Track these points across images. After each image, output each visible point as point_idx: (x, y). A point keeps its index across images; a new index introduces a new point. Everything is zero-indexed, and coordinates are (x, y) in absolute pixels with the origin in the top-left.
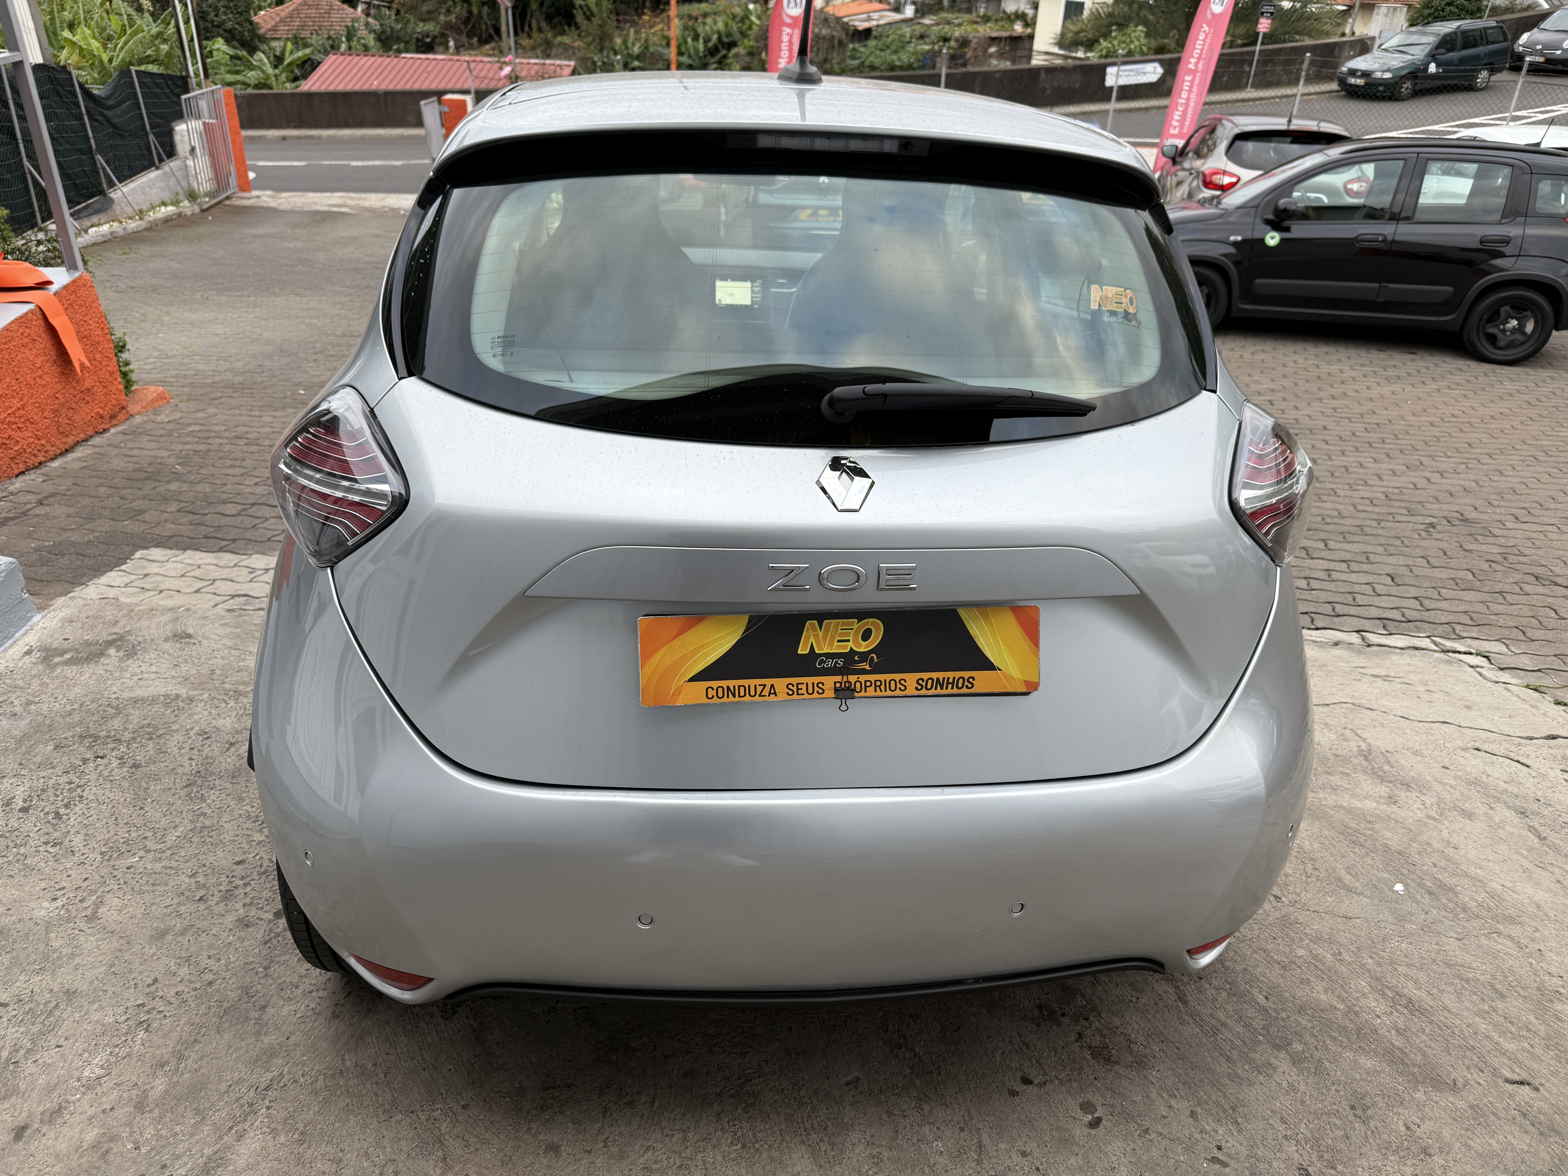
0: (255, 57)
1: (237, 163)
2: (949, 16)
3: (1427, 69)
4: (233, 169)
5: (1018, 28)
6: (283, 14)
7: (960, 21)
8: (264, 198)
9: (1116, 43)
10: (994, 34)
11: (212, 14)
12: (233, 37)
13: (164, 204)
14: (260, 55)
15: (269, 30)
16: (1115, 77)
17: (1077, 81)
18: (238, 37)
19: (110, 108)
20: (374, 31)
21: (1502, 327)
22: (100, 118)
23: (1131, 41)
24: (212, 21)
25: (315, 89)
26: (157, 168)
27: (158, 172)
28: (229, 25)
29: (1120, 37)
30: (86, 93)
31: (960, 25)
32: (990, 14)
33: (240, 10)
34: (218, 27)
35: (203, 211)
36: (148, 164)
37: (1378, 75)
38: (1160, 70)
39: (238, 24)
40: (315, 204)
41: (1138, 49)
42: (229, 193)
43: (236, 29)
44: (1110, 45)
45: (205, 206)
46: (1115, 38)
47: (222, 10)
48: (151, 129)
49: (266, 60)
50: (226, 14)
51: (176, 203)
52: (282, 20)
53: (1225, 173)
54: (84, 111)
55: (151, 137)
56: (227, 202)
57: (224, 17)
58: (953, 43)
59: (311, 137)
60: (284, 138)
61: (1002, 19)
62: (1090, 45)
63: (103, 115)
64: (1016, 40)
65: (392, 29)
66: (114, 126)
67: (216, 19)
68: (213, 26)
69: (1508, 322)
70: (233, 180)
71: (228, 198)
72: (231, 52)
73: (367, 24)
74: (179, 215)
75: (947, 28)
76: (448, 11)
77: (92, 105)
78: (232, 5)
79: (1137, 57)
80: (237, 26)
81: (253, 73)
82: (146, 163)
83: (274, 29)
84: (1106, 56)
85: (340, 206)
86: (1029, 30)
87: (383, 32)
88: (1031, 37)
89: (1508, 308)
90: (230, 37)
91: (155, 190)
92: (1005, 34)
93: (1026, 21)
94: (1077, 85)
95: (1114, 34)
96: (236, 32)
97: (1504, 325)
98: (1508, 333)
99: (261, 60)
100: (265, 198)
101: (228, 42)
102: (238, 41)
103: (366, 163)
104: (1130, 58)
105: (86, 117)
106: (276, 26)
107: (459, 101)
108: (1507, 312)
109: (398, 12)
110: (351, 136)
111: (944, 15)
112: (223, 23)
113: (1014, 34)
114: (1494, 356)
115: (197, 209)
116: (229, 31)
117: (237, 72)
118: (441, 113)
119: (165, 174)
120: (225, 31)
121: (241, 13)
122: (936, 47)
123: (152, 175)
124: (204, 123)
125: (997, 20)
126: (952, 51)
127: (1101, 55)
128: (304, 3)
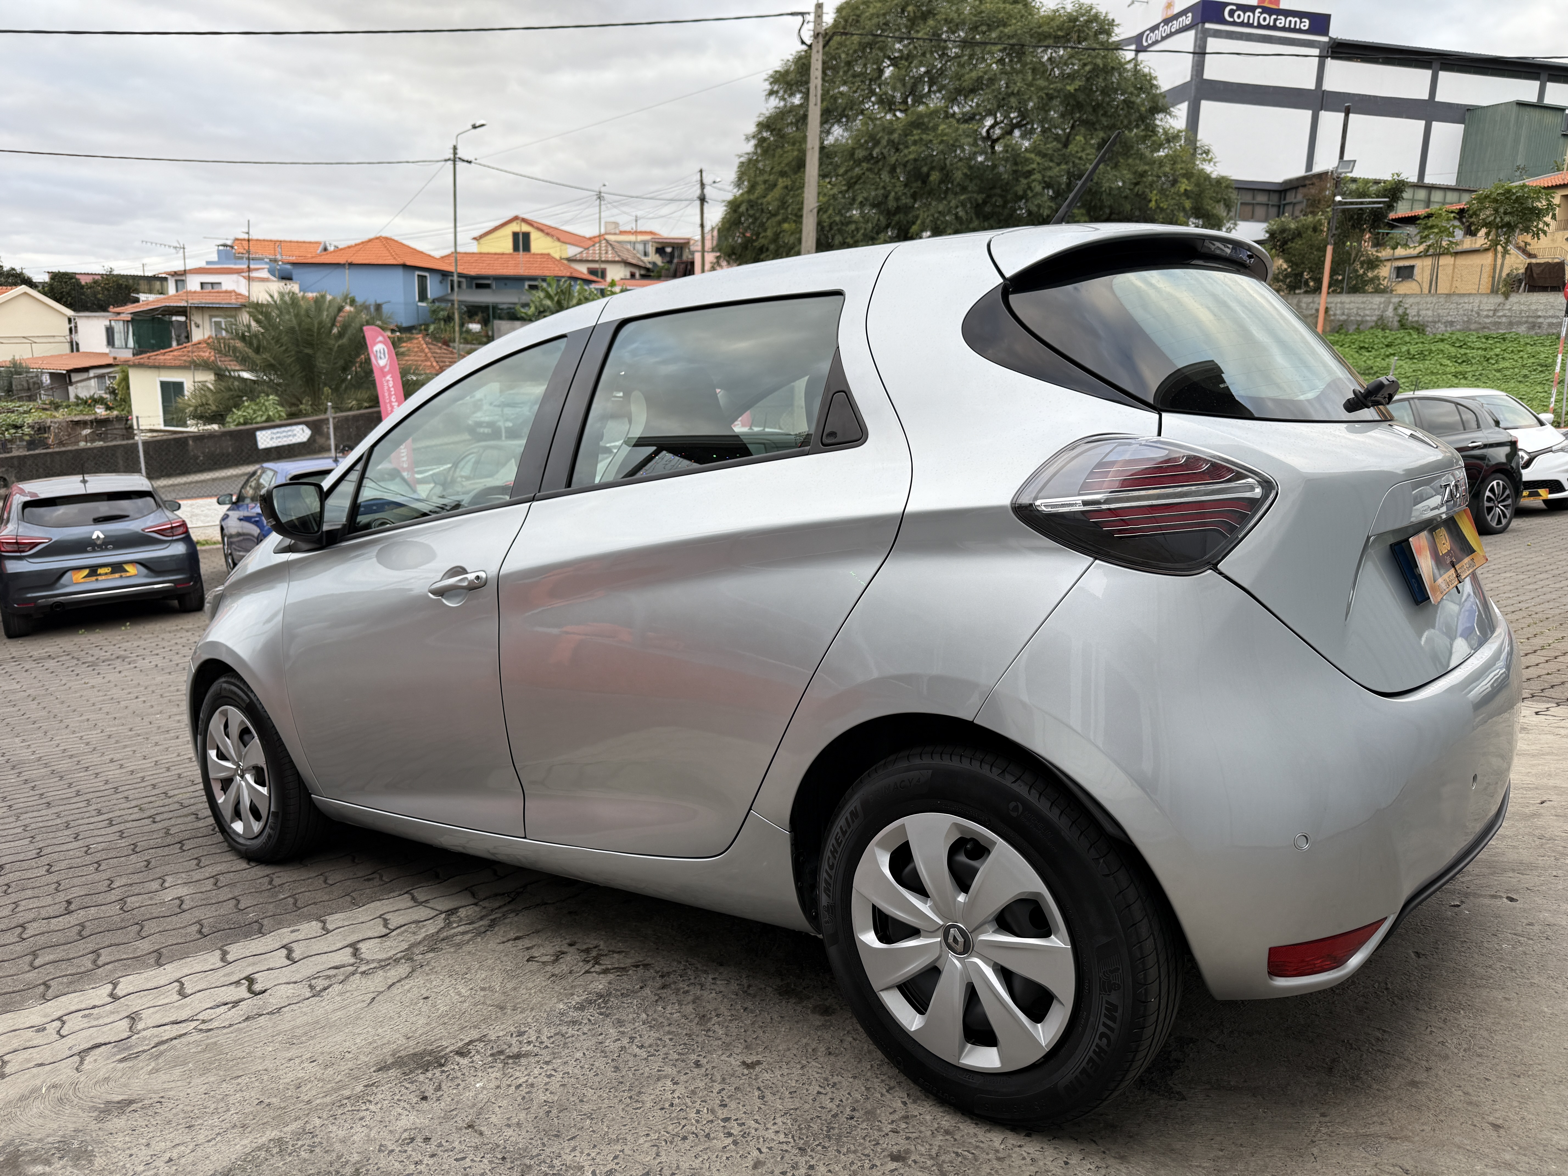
5: (103, 412)
9: (250, 411)
10: (76, 419)
17: (228, 446)
23: (267, 410)
29: (252, 406)
32: (59, 400)
38: (307, 431)
41: (277, 415)
44: (245, 414)
46: (248, 407)
61: (76, 404)
64: (105, 422)
75: (13, 416)
79: (278, 421)
84: (248, 423)
86: (115, 413)
88: (126, 419)
92: (87, 418)
93: (106, 404)
94: (230, 450)
95: (246, 404)
104: (271, 423)
113: (99, 417)
125: (70, 406)
126: (27, 438)
127: (239, 424)
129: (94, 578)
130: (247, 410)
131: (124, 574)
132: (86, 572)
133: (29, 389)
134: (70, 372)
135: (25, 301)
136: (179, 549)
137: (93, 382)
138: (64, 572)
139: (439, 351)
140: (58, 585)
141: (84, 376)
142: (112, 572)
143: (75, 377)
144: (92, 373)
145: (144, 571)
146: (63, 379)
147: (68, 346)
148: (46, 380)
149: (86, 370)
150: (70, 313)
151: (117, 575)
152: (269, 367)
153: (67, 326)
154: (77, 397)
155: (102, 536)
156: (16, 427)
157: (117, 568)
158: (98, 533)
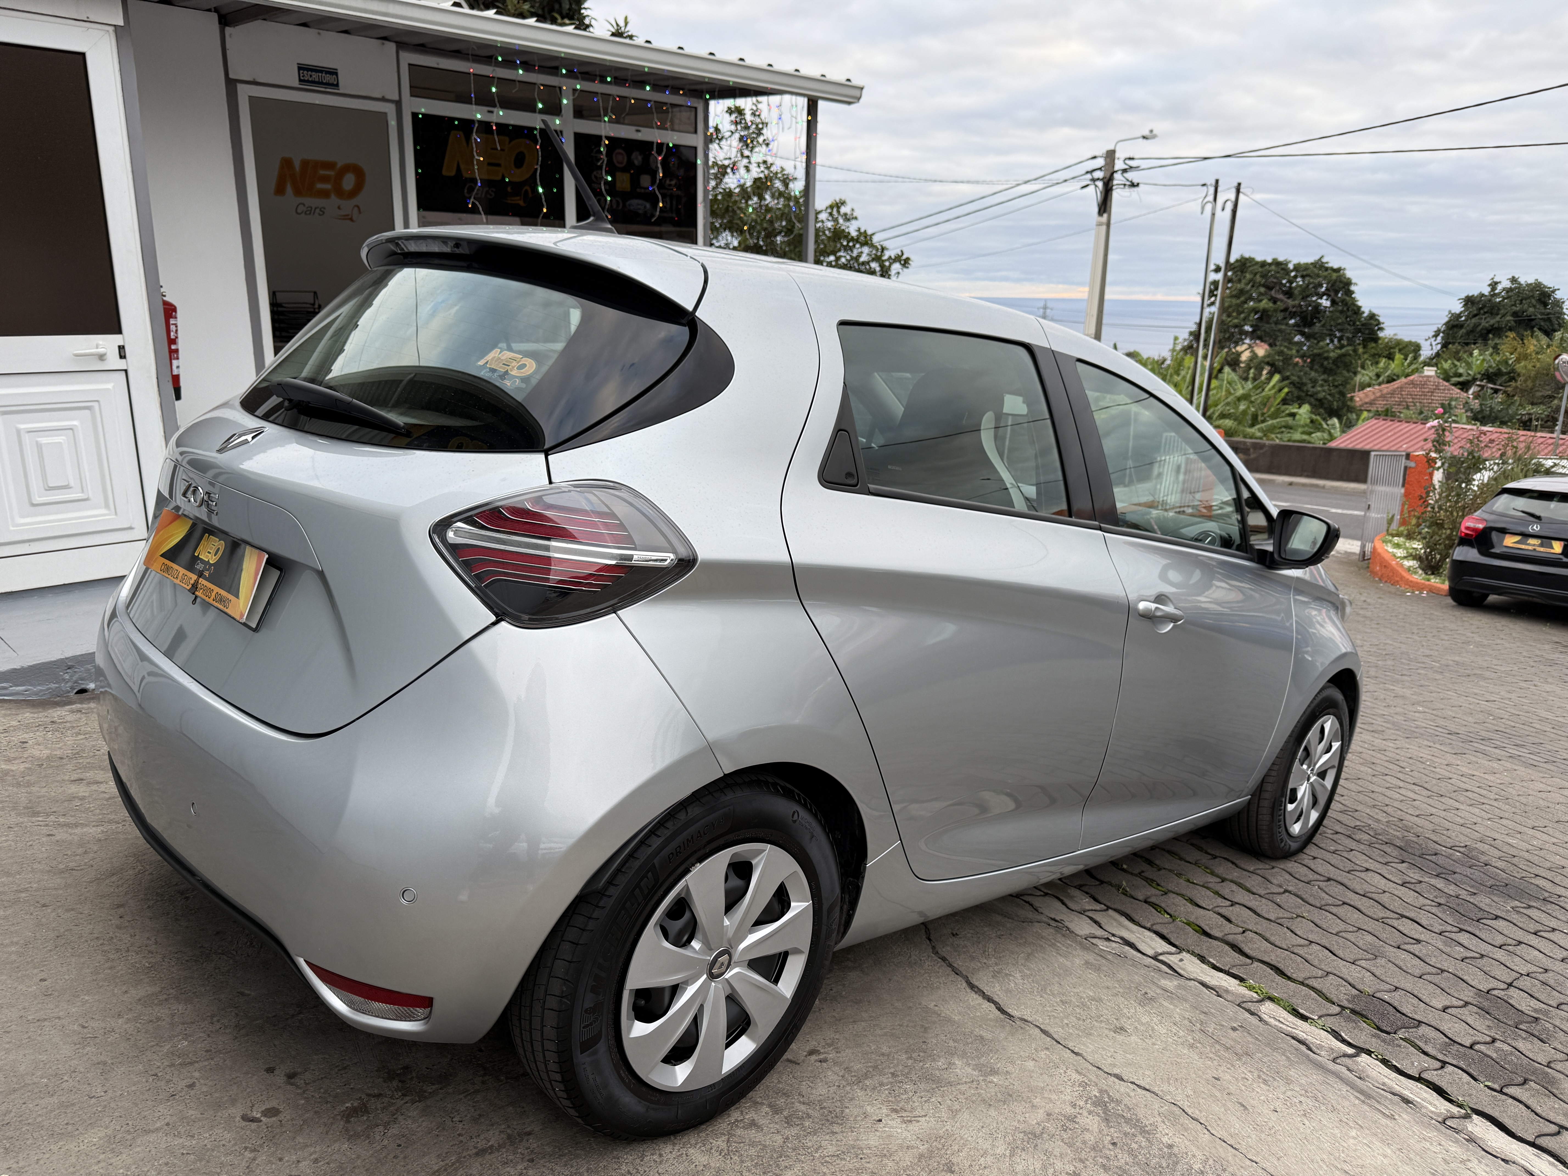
0: (1329, 422)
6: (1386, 391)
11: (1310, 386)
12: (1321, 405)
15: (1366, 403)
18: (1326, 406)
20: (1472, 410)
24: (1308, 391)
25: (1343, 445)
28: (1321, 395)
33: (1336, 384)
34: (1311, 396)
39: (1330, 395)
43: (1326, 399)
47: (1320, 382)
49: (1339, 425)
50: (1322, 386)
52: (1383, 395)
57: (1319, 389)
59: (1317, 486)
60: (1291, 484)
65: (1494, 410)
67: (1312, 390)
68: (1307, 395)
72: (1312, 416)
73: (1468, 404)
78: (1331, 379)
80: (1328, 397)
81: (1319, 434)
83: (1370, 403)
87: (1482, 411)
90: (1317, 406)
96: (1325, 401)
99: (1333, 425)
101: (1313, 409)
102: (1325, 409)
103: (1345, 512)
106: (1374, 400)
109: (1508, 394)
110: (1354, 489)
112: (1317, 393)
116: (1320, 400)
117: (1310, 434)
120: (1316, 399)
121: (1338, 387)
128: (1412, 383)
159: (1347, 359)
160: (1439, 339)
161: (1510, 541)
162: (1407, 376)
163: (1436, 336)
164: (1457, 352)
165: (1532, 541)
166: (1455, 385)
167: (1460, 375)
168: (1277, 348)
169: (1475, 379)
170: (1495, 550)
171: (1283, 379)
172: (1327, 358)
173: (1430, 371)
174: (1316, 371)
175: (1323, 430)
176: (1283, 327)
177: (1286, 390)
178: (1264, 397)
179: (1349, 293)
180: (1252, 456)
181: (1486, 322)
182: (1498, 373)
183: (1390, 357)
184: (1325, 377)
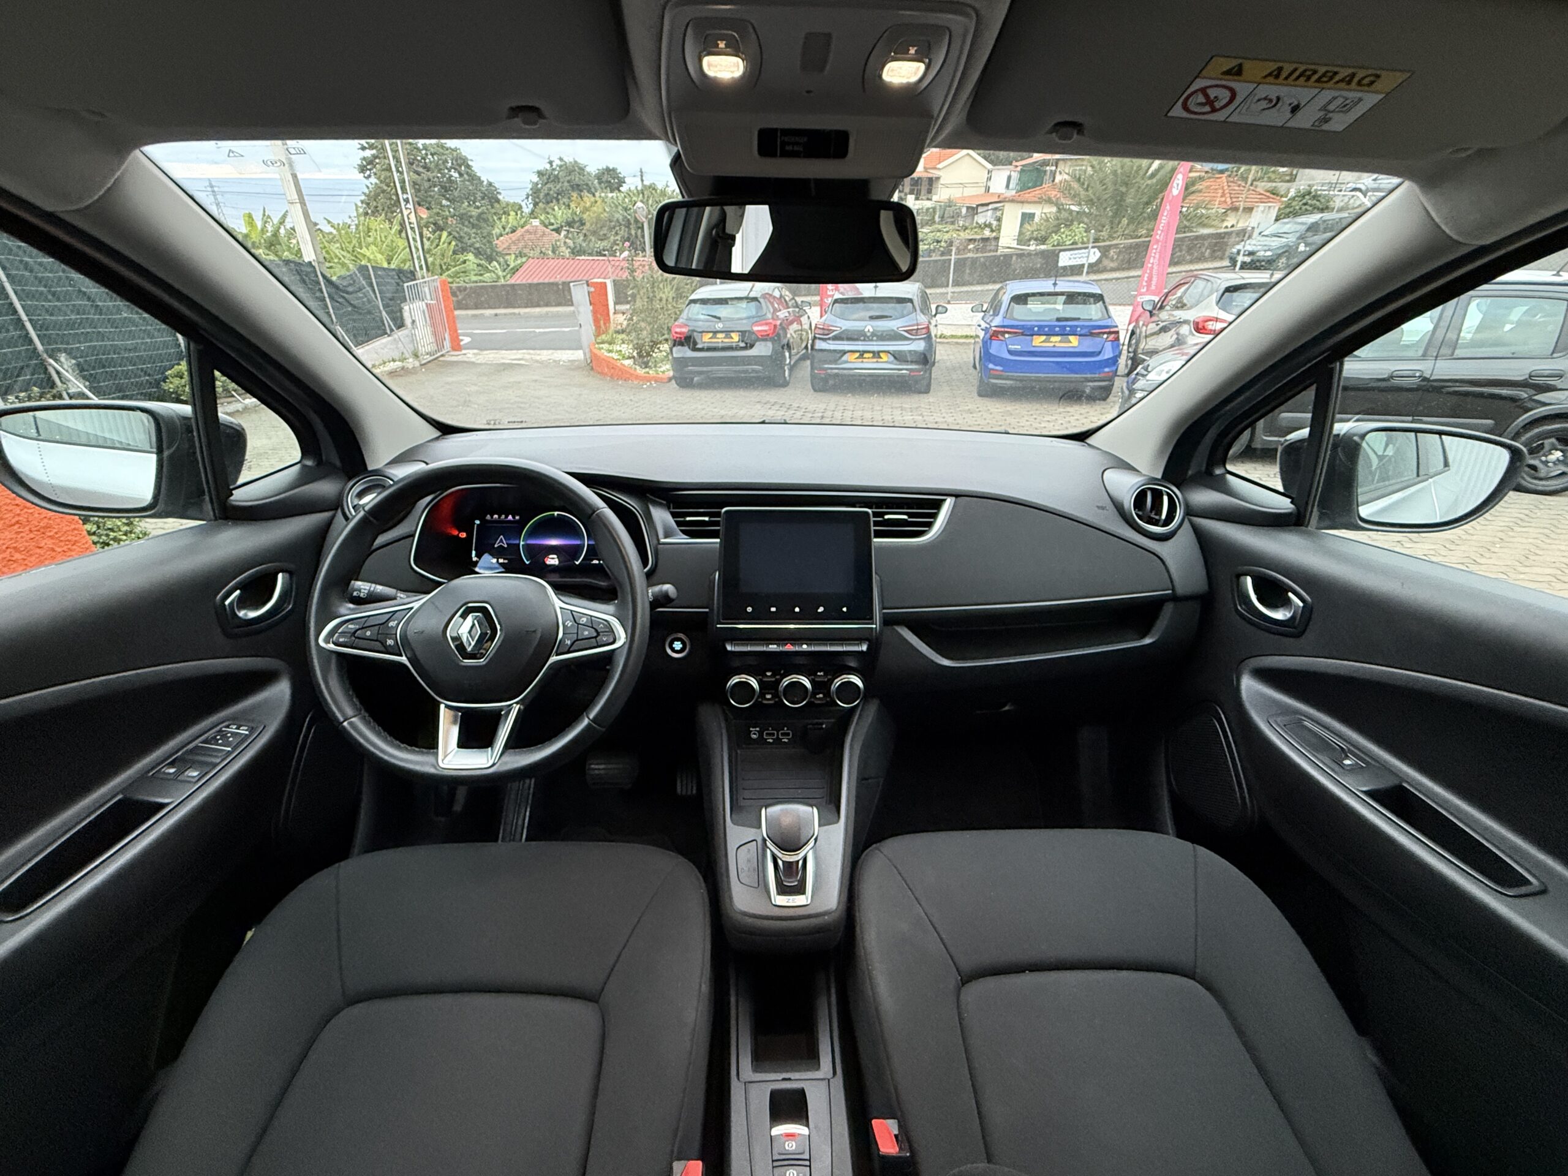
0: (491, 265)
1: (450, 331)
2: (940, 227)
3: (1297, 248)
4: (447, 336)
5: (987, 233)
6: (514, 239)
7: (947, 229)
8: (468, 355)
9: (1064, 236)
10: (971, 237)
11: (467, 238)
12: (480, 253)
13: (394, 360)
14: (495, 263)
15: (505, 249)
16: (1065, 259)
17: (1038, 262)
18: (484, 253)
19: (351, 293)
20: (569, 247)
21: (1543, 458)
22: (340, 300)
23: (1075, 235)
24: (467, 243)
25: (518, 282)
26: (389, 336)
27: (390, 338)
28: (477, 245)
29: (1066, 232)
30: (328, 281)
31: (947, 232)
32: (967, 224)
33: (483, 235)
34: (471, 246)
35: (421, 365)
36: (381, 331)
37: (1261, 253)
38: (1098, 254)
39: (483, 244)
40: (503, 358)
41: (1080, 240)
42: (444, 352)
43: (481, 247)
44: (1060, 238)
45: (423, 362)
46: (1063, 233)
47: (473, 236)
48: (384, 308)
49: (498, 267)
50: (475, 238)
51: (403, 360)
52: (514, 242)
53: (1217, 320)
54: (326, 295)
55: (384, 313)
56: (441, 359)
57: (474, 240)
58: (943, 244)
59: (514, 314)
60: (496, 315)
61: (975, 228)
62: (1043, 240)
63: (343, 297)
64: (985, 240)
65: (581, 245)
66: (354, 306)
67: (470, 241)
68: (468, 246)
69: (1551, 454)
70: (447, 344)
71: (442, 356)
72: (477, 261)
73: (565, 243)
74: (403, 368)
75: (938, 234)
76: (617, 234)
77: (333, 290)
78: (479, 232)
79: (1080, 245)
81: (488, 274)
82: (380, 332)
83: (509, 248)
84: (1058, 245)
85: (519, 359)
86: (994, 234)
87: (576, 247)
88: (997, 239)
89: (1553, 440)
90: (478, 253)
91: (386, 350)
92: (978, 237)
93: (991, 228)
95: (1062, 230)
96: (481, 250)
97: (1546, 456)
98: (1550, 464)
99: (495, 267)
100: (470, 355)
101: (476, 256)
102: (484, 255)
104: (1074, 247)
105: (328, 300)
106: (509, 246)
107: (601, 283)
108: (1553, 444)
109: (585, 235)
110: (540, 312)
111: (937, 226)
112: (474, 243)
113: (984, 237)
114: (1533, 487)
115: (417, 364)
116: (477, 249)
117: (481, 275)
118: (589, 292)
119: (395, 340)
120: (475, 249)
121: (484, 238)
122: (932, 247)
123: (385, 340)
124: (426, 304)
125: (972, 229)
126: (942, 249)
127: (1054, 246)
128: (528, 231)
129: (860, 360)
130: (1065, 235)
131: (880, 360)
132: (857, 355)
133: (953, 217)
134: (978, 206)
135: (967, 158)
136: (919, 346)
137: (990, 213)
138: (845, 352)
139: (1237, 188)
140: (840, 361)
141: (985, 208)
142: (873, 357)
143: (980, 209)
144: (990, 207)
145: (892, 358)
146: (973, 211)
147: (984, 189)
148: (964, 211)
149: (987, 205)
150: (989, 166)
151: (875, 360)
152: (1090, 202)
153: (986, 176)
154: (977, 223)
155: (871, 330)
156: (938, 242)
157: (876, 354)
158: (869, 327)
159: (485, 216)
160: (530, 200)
161: (707, 338)
162: (522, 227)
163: (527, 198)
164: (545, 209)
165: (720, 335)
166: (553, 230)
167: (553, 224)
168: (434, 211)
169: (562, 227)
170: (699, 346)
171: (450, 234)
172: (471, 217)
173: (536, 222)
174: (467, 226)
175: (491, 271)
176: (432, 193)
177: (453, 243)
178: (441, 250)
179: (468, 167)
180: (460, 297)
181: (554, 188)
182: (574, 221)
183: (507, 213)
184: (474, 230)
